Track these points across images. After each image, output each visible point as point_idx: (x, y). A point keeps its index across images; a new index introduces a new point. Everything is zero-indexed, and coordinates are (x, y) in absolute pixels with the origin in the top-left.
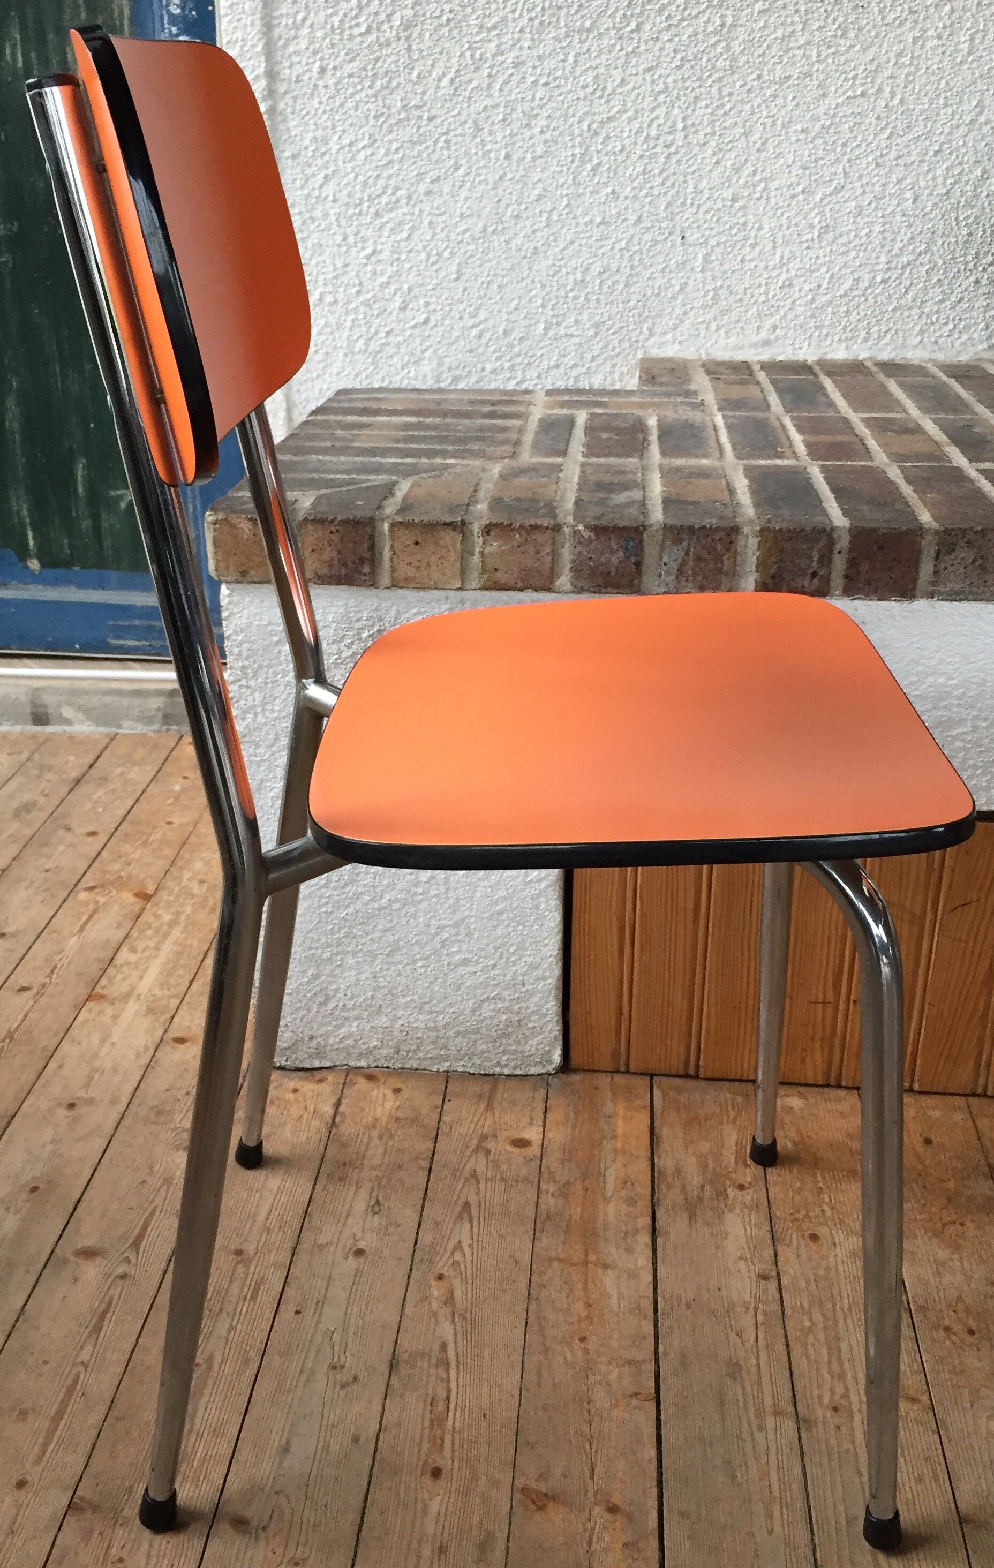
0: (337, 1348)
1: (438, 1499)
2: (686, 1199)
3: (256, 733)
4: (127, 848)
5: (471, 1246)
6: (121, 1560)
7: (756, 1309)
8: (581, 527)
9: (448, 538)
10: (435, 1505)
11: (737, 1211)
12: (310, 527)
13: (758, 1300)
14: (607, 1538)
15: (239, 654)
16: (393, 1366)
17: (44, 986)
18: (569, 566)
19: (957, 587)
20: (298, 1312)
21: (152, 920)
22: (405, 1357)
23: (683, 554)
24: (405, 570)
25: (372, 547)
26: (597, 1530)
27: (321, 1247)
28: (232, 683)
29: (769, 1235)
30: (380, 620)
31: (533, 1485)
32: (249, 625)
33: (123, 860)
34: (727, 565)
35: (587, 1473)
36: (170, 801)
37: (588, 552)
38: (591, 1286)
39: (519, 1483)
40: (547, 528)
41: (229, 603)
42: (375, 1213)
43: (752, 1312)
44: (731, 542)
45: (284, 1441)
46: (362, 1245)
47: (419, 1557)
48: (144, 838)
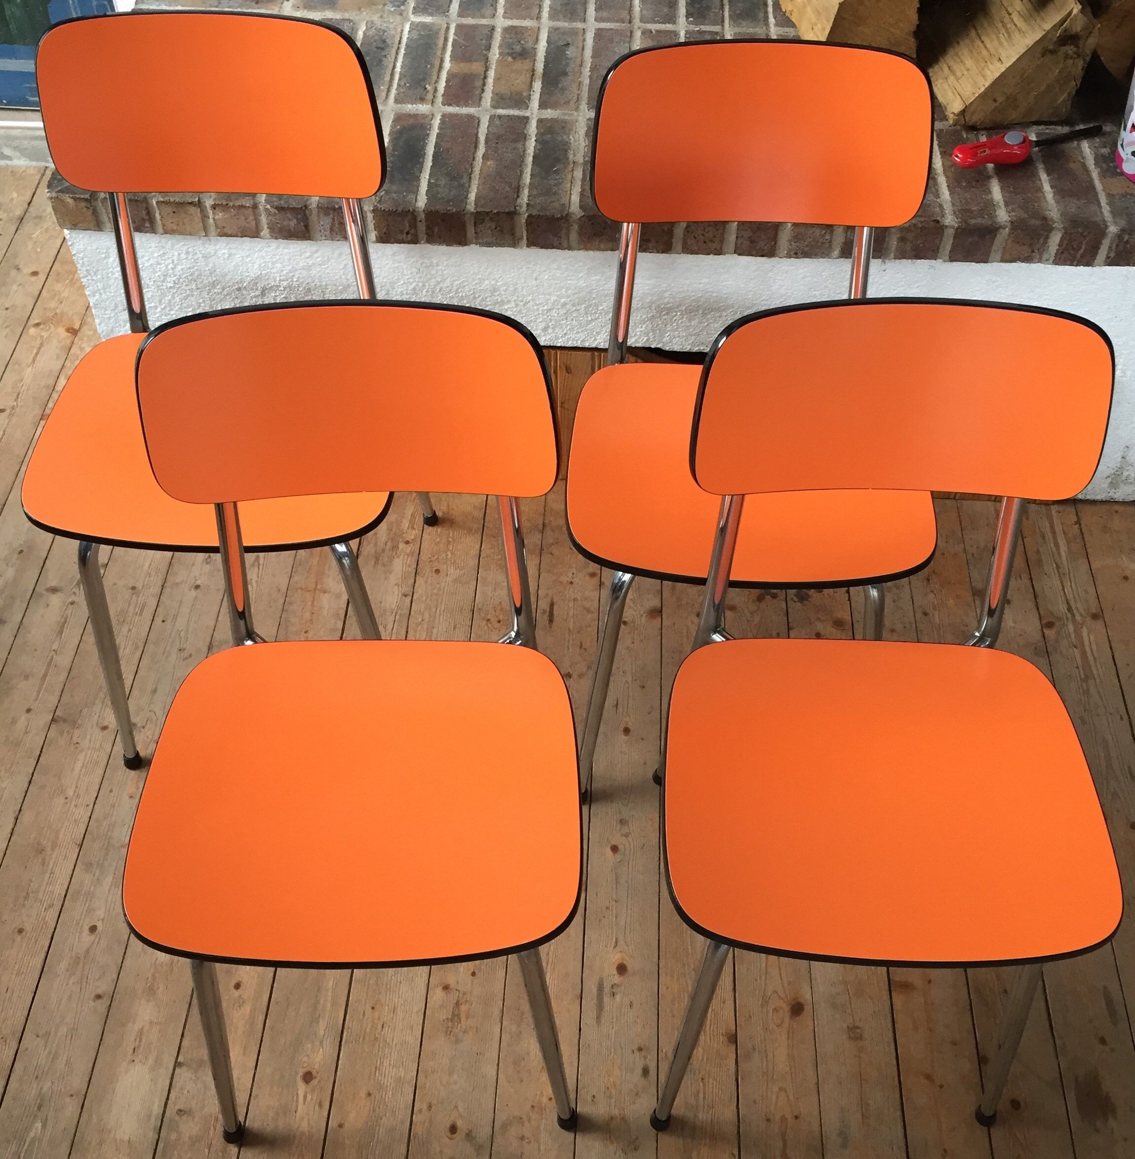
0: (182, 640)
2: (376, 551)
3: (103, 303)
4: (58, 287)
5: (257, 582)
6: (77, 743)
7: (396, 613)
8: (268, 206)
9: (191, 210)
11: (401, 557)
13: (399, 608)
15: (83, 263)
16: (210, 648)
17: (13, 408)
18: (266, 226)
19: (489, 240)
20: (163, 621)
21: (79, 352)
22: (216, 643)
24: (170, 226)
25: (148, 213)
27: (177, 584)
28: (83, 277)
29: (415, 571)
30: (163, 247)
32: (85, 249)
33: (56, 299)
37: (276, 219)
38: (315, 603)
40: (250, 207)
41: (70, 237)
42: (207, 563)
43: (394, 614)
45: (154, 686)
46: (199, 582)
48: (71, 276)
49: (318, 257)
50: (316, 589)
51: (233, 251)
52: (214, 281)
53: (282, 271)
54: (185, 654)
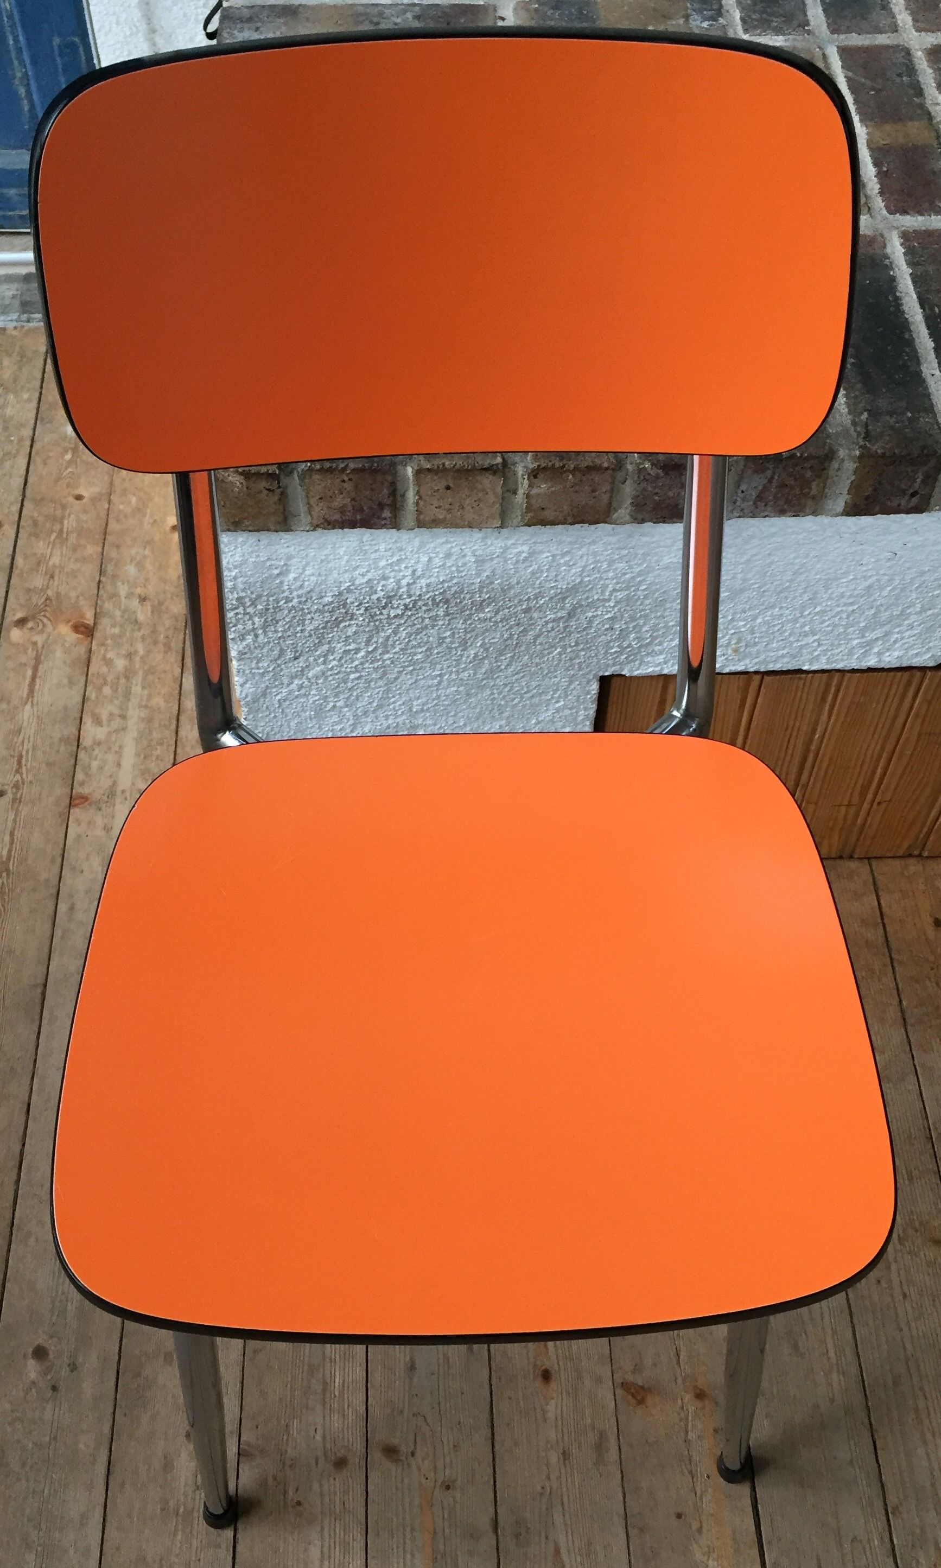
1: (553, 1402)
8: (648, 466)
9: (486, 481)
10: (551, 1408)
12: (316, 477)
14: (700, 1426)
18: (630, 501)
23: (765, 481)
24: (432, 512)
25: (393, 493)
26: (690, 1418)
31: (630, 1378)
34: (814, 489)
35: (674, 1360)
36: (68, 456)
37: (655, 488)
39: (619, 1380)
40: (607, 469)
44: (824, 469)
45: (408, 1359)
47: (548, 1465)
51: (539, 547)
53: (625, 574)
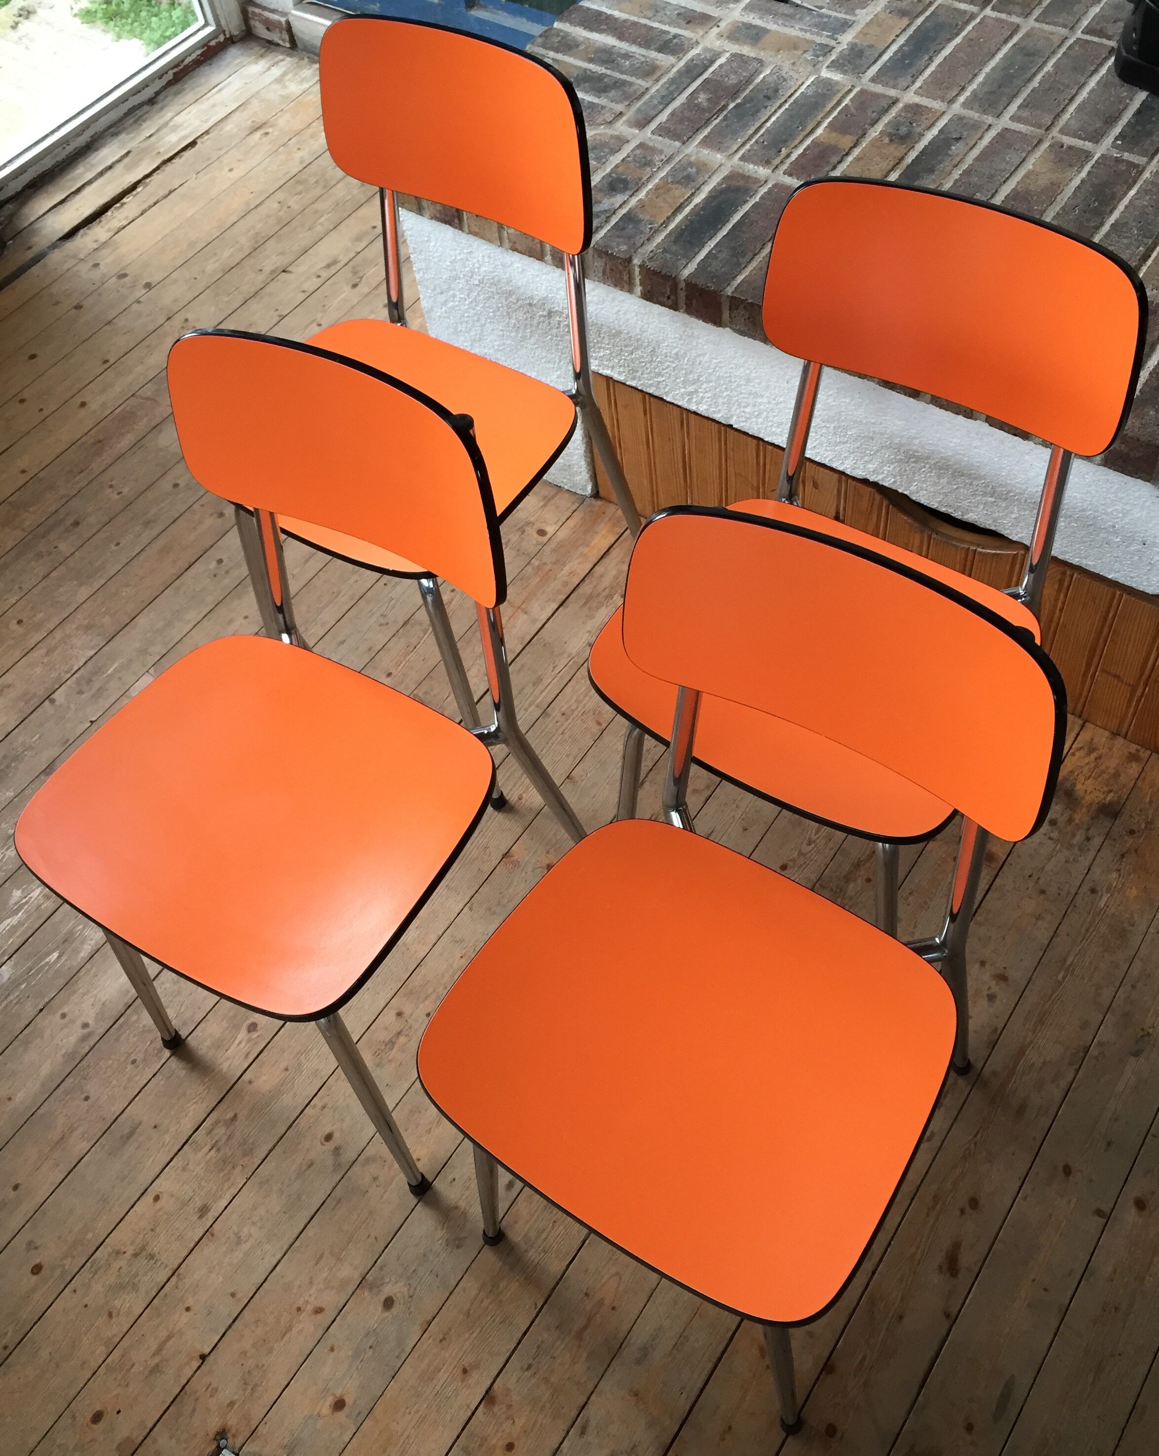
2: (592, 593)
11: (610, 608)
13: (578, 654)
19: (742, 328)
24: (474, 228)
30: (471, 246)
38: (512, 619)
43: (570, 658)
49: (594, 296)
50: (519, 607)
51: (525, 267)
52: (510, 291)
54: (382, 621)
